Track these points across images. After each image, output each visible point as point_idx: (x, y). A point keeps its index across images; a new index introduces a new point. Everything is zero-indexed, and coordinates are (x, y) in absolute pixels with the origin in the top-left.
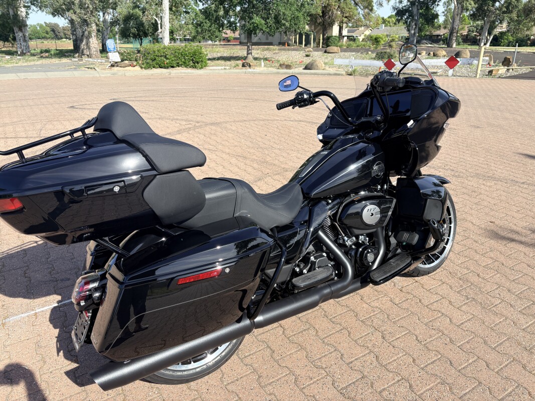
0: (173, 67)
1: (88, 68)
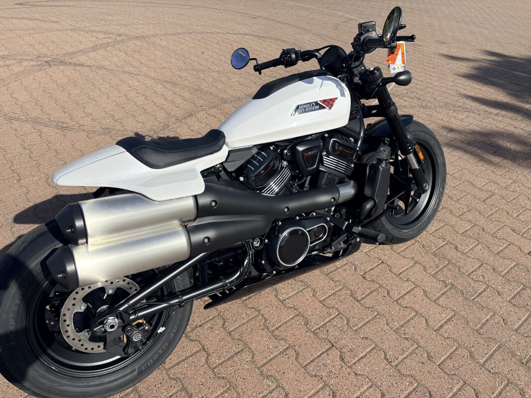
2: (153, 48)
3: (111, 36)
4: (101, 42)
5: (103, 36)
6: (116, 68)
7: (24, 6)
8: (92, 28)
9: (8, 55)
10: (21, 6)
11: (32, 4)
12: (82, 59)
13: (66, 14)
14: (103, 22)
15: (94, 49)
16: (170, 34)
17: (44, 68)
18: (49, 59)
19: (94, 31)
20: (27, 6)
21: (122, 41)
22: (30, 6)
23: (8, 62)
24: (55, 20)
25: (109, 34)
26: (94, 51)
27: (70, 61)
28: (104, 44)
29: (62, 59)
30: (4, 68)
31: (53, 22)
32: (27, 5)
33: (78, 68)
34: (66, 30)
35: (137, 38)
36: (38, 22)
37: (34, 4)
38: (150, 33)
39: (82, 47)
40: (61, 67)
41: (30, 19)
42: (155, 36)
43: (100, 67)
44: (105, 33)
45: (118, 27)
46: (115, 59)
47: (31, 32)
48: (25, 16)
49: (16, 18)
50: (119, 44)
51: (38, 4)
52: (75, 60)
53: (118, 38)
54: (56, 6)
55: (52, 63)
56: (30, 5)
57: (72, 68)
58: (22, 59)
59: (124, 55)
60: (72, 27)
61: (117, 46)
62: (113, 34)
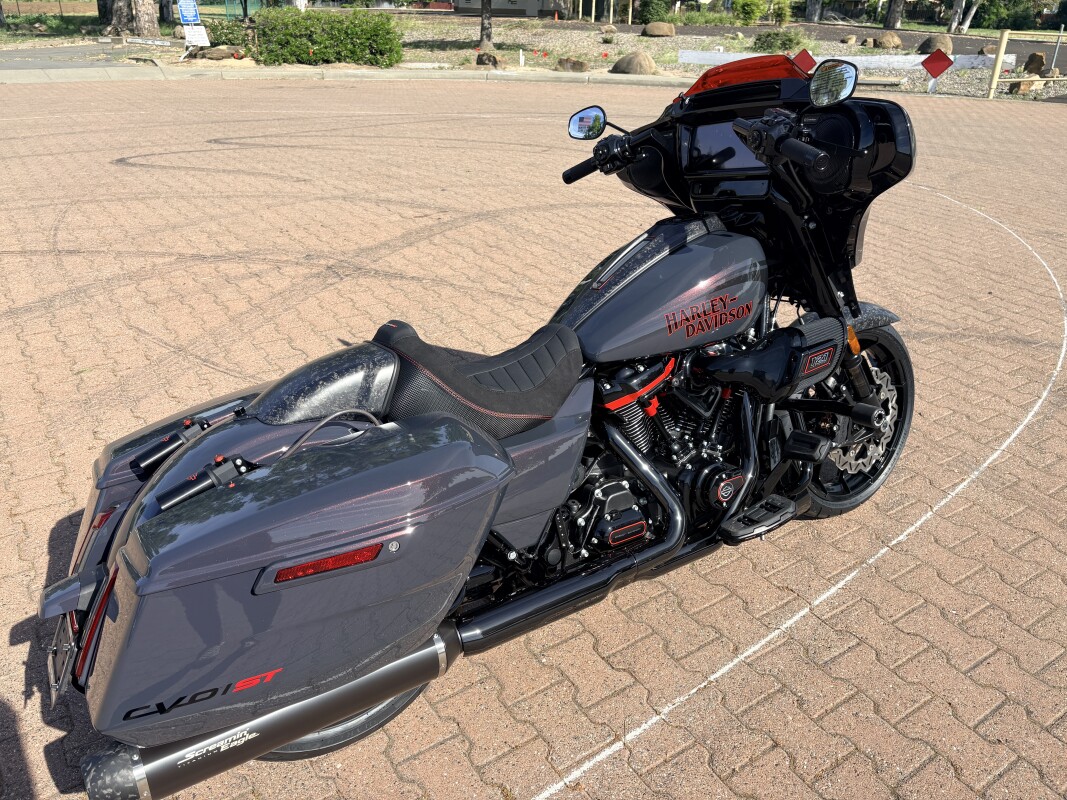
0: (327, 62)
1: (138, 60)
2: (520, 239)
3: (428, 212)
4: (414, 226)
5: (410, 213)
6: (470, 284)
7: (226, 146)
8: (383, 195)
9: (247, 252)
10: (220, 147)
11: (237, 141)
12: (396, 262)
13: (314, 163)
14: (395, 182)
15: (409, 239)
16: (538, 208)
17: (330, 281)
18: (331, 262)
19: (389, 201)
20: (232, 147)
21: (453, 225)
22: (237, 146)
23: (256, 268)
24: (300, 176)
25: (420, 206)
26: (410, 245)
27: (373, 266)
28: (423, 230)
29: (357, 261)
30: (252, 280)
31: (298, 180)
32: (231, 143)
33: (396, 282)
34: (335, 198)
35: (480, 216)
36: (272, 181)
37: (242, 141)
38: (500, 207)
39: (383, 237)
40: (361, 280)
41: (253, 174)
42: (512, 212)
43: (440, 281)
44: (412, 204)
45: (429, 192)
46: (459, 263)
47: (269, 201)
48: (239, 166)
49: (224, 171)
50: (451, 229)
51: (249, 141)
52: (380, 266)
53: (441, 215)
54: (285, 146)
55: (341, 271)
56: (237, 144)
57: (385, 282)
58: (278, 261)
59: (472, 254)
60: (341, 193)
61: (449, 233)
62: (430, 208)
